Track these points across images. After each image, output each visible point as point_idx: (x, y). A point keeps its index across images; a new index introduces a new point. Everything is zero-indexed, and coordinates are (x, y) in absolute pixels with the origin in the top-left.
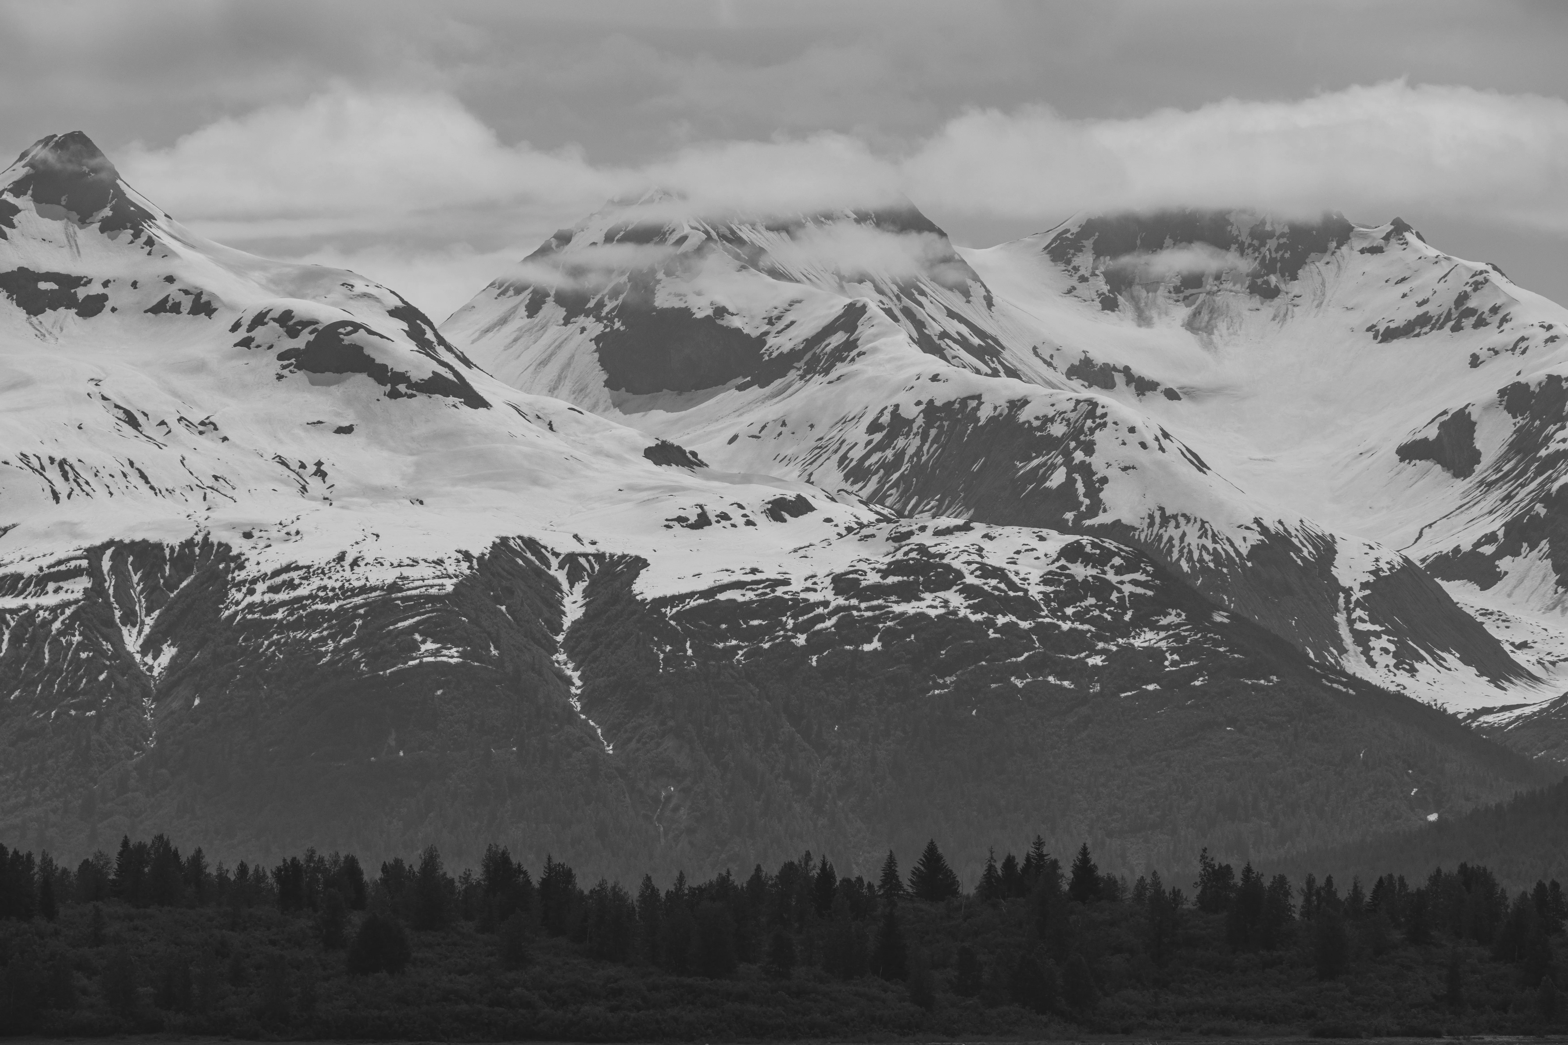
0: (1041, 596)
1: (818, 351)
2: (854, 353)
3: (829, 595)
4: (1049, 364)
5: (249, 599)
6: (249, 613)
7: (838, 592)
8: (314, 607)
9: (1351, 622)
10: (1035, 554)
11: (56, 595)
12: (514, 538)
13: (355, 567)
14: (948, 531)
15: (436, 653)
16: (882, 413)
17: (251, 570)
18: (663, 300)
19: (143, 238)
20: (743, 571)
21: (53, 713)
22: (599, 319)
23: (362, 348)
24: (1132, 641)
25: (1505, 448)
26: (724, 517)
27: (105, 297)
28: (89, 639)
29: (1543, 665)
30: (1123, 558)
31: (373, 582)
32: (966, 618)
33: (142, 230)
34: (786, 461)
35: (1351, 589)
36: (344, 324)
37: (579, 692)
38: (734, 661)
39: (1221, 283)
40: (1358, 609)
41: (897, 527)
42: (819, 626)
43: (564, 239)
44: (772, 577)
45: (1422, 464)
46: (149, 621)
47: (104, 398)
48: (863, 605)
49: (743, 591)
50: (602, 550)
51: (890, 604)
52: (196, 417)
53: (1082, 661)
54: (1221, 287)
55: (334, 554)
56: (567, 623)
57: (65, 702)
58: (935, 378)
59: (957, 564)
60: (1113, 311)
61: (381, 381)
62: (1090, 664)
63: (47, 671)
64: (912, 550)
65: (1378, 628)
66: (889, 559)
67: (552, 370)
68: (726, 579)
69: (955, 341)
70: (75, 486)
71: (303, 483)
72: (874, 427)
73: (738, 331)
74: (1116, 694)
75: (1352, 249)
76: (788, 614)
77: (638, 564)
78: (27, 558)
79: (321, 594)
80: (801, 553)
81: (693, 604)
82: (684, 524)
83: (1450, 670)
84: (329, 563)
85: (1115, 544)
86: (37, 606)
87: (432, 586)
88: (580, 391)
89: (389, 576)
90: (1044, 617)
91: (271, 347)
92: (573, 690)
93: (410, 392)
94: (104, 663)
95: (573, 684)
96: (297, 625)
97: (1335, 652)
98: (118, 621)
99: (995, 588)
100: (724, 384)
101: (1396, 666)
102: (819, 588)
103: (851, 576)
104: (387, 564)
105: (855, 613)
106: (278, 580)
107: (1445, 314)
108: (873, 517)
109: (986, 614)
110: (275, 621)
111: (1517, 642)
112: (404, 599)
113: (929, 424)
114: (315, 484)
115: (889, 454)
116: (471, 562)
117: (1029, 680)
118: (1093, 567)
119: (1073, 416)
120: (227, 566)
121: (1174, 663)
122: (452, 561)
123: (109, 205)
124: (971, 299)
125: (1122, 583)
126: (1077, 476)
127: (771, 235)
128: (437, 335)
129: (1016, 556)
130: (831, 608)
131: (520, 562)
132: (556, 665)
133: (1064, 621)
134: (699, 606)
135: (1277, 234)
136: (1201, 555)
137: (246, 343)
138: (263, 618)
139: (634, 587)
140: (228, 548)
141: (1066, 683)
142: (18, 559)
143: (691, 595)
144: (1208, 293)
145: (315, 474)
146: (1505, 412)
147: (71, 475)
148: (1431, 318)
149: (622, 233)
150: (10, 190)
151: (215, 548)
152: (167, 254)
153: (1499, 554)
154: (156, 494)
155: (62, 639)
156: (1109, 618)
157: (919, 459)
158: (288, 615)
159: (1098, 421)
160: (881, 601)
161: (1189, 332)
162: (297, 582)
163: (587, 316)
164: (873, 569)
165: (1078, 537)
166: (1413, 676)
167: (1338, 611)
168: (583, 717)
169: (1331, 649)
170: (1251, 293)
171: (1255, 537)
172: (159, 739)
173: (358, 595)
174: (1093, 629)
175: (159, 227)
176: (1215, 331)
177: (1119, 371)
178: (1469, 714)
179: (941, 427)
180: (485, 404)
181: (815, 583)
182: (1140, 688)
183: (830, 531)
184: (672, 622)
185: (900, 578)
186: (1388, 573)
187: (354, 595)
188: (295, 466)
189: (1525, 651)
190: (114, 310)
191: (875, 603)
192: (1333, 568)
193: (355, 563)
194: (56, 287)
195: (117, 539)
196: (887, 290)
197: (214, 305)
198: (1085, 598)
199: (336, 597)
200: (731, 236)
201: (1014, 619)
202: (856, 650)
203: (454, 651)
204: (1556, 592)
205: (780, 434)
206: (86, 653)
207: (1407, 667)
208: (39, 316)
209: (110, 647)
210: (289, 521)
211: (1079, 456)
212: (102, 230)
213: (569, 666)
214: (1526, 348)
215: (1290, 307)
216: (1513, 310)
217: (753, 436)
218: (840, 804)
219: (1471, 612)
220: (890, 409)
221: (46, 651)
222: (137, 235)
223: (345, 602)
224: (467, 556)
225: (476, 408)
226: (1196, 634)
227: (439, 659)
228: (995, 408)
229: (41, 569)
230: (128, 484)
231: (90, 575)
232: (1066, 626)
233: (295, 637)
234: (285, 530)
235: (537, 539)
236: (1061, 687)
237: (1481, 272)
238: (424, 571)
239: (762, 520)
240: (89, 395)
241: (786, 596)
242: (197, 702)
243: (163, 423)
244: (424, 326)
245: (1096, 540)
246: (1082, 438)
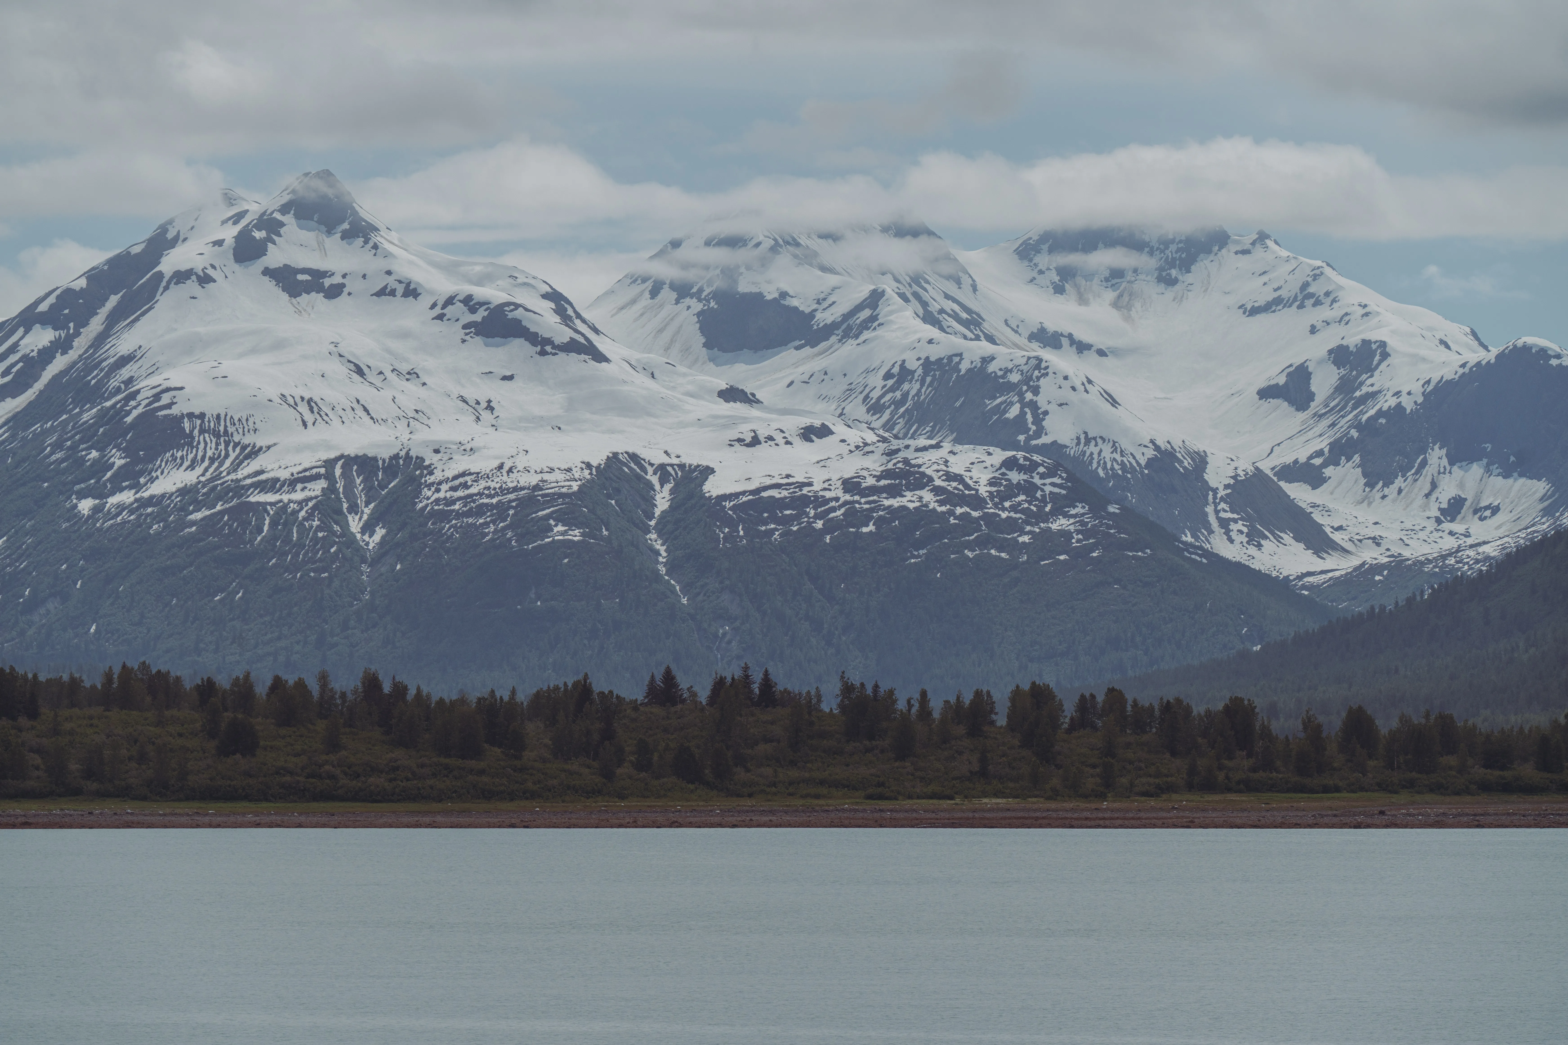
0: (987, 494)
1: (851, 323)
2: (876, 323)
3: (840, 493)
4: (1016, 332)
5: (436, 496)
6: (435, 505)
7: (846, 491)
8: (481, 501)
9: (1217, 512)
10: (984, 464)
11: (302, 493)
12: (622, 453)
13: (510, 474)
14: (925, 449)
15: (564, 533)
16: (893, 365)
17: (438, 476)
18: (744, 287)
19: (371, 244)
20: (780, 477)
21: (298, 575)
22: (700, 300)
23: (521, 321)
24: (1050, 525)
25: (1332, 391)
26: (770, 438)
27: (343, 286)
28: (325, 524)
29: (1353, 542)
30: (1045, 467)
31: (522, 484)
32: (934, 510)
33: (370, 239)
34: (827, 399)
35: (1217, 489)
36: (508, 304)
37: (664, 560)
38: (773, 539)
39: (1137, 275)
40: (1222, 503)
41: (889, 446)
42: (832, 515)
43: (676, 244)
44: (800, 481)
45: (1274, 402)
46: (367, 511)
47: (340, 356)
48: (863, 500)
49: (780, 491)
50: (684, 462)
51: (881, 500)
52: (404, 368)
53: (1015, 539)
54: (1137, 277)
55: (496, 463)
56: (657, 512)
57: (307, 567)
58: (930, 342)
59: (929, 472)
60: (1062, 294)
61: (534, 344)
62: (1020, 541)
63: (294, 545)
64: (899, 462)
65: (1236, 516)
66: (883, 468)
67: (667, 335)
68: (768, 482)
69: (949, 315)
70: (318, 416)
71: (477, 414)
72: (888, 376)
73: (796, 308)
74: (1038, 562)
75: (1229, 251)
76: (811, 506)
77: (708, 471)
78: (283, 467)
79: (486, 492)
80: (822, 464)
81: (745, 499)
82: (742, 444)
83: (1286, 545)
84: (492, 470)
85: (1041, 458)
86: (289, 500)
87: (563, 487)
88: (686, 350)
89: (534, 480)
90: (989, 509)
91: (458, 320)
92: (661, 559)
93: (554, 351)
94: (335, 540)
95: (661, 555)
96: (468, 514)
97: (1206, 533)
98: (345, 511)
99: (955, 488)
100: (786, 345)
101: (1248, 543)
102: (832, 488)
103: (855, 480)
104: (532, 471)
105: (857, 506)
106: (457, 482)
107: (1293, 297)
108: (876, 439)
109: (948, 507)
110: (453, 510)
111: (1336, 526)
112: (543, 496)
113: (926, 373)
114: (486, 415)
115: (898, 394)
116: (591, 470)
117: (977, 552)
118: (1024, 474)
119: (1025, 368)
120: (422, 473)
121: (1078, 541)
122: (578, 469)
123: (347, 221)
124: (961, 286)
125: (1044, 485)
126: (1027, 410)
127: (820, 241)
128: (575, 311)
129: (971, 466)
130: (840, 502)
131: (626, 470)
132: (649, 541)
133: (1003, 511)
134: (749, 501)
135: (1177, 240)
136: (1112, 465)
137: (440, 317)
138: (446, 508)
139: (704, 487)
140: (423, 460)
141: (1003, 555)
142: (277, 467)
143: (743, 493)
144: (1128, 282)
145: (486, 408)
146: (1333, 365)
147: (315, 409)
148: (1283, 299)
149: (716, 240)
150: (279, 211)
151: (414, 460)
152: (387, 255)
153: (1325, 465)
154: (374, 422)
155: (305, 523)
156: (1035, 509)
157: (919, 398)
158: (463, 507)
159: (1042, 371)
160: (875, 498)
161: (1114, 310)
162: (469, 483)
163: (692, 298)
164: (871, 475)
165: (1014, 453)
166: (1259, 549)
167: (1208, 504)
168: (667, 578)
169: (1203, 530)
170: (1158, 282)
171: (1150, 453)
172: (372, 593)
173: (511, 493)
174: (1023, 517)
175: (382, 236)
176: (1133, 309)
177: (1065, 337)
178: (1298, 576)
179: (934, 375)
180: (607, 360)
181: (830, 485)
182: (1054, 558)
183: (844, 448)
184: (729, 512)
185: (889, 482)
186: (1244, 478)
187: (509, 493)
188: (472, 403)
189: (1341, 532)
190: (349, 294)
191: (871, 498)
192: (1205, 474)
193: (510, 471)
194: (309, 278)
195: (346, 454)
196: (902, 280)
197: (419, 291)
198: (1018, 495)
199: (497, 494)
200: (792, 242)
201: (968, 510)
202: (857, 532)
203: (577, 532)
204: (1364, 491)
205: (823, 380)
206: (322, 533)
207: (1256, 543)
208: (297, 298)
209: (339, 529)
210: (466, 442)
211: (1029, 396)
212: (342, 238)
213: (658, 542)
214: (1349, 321)
215: (1186, 292)
216: (1340, 294)
217: (804, 382)
218: (844, 638)
219: (1304, 506)
220: (899, 363)
221: (295, 531)
222: (366, 242)
223: (502, 498)
224: (589, 466)
225: (600, 362)
226: (1095, 521)
227: (566, 537)
228: (972, 362)
229: (292, 475)
230: (355, 416)
231: (326, 478)
232: (1004, 515)
233: (467, 522)
234: (463, 448)
235: (639, 454)
236: (999, 557)
237: (1318, 268)
238: (558, 476)
239: (797, 441)
240: (330, 353)
241: (810, 494)
242: (398, 567)
243: (381, 373)
244: (566, 306)
245: (1027, 455)
246: (1031, 383)
